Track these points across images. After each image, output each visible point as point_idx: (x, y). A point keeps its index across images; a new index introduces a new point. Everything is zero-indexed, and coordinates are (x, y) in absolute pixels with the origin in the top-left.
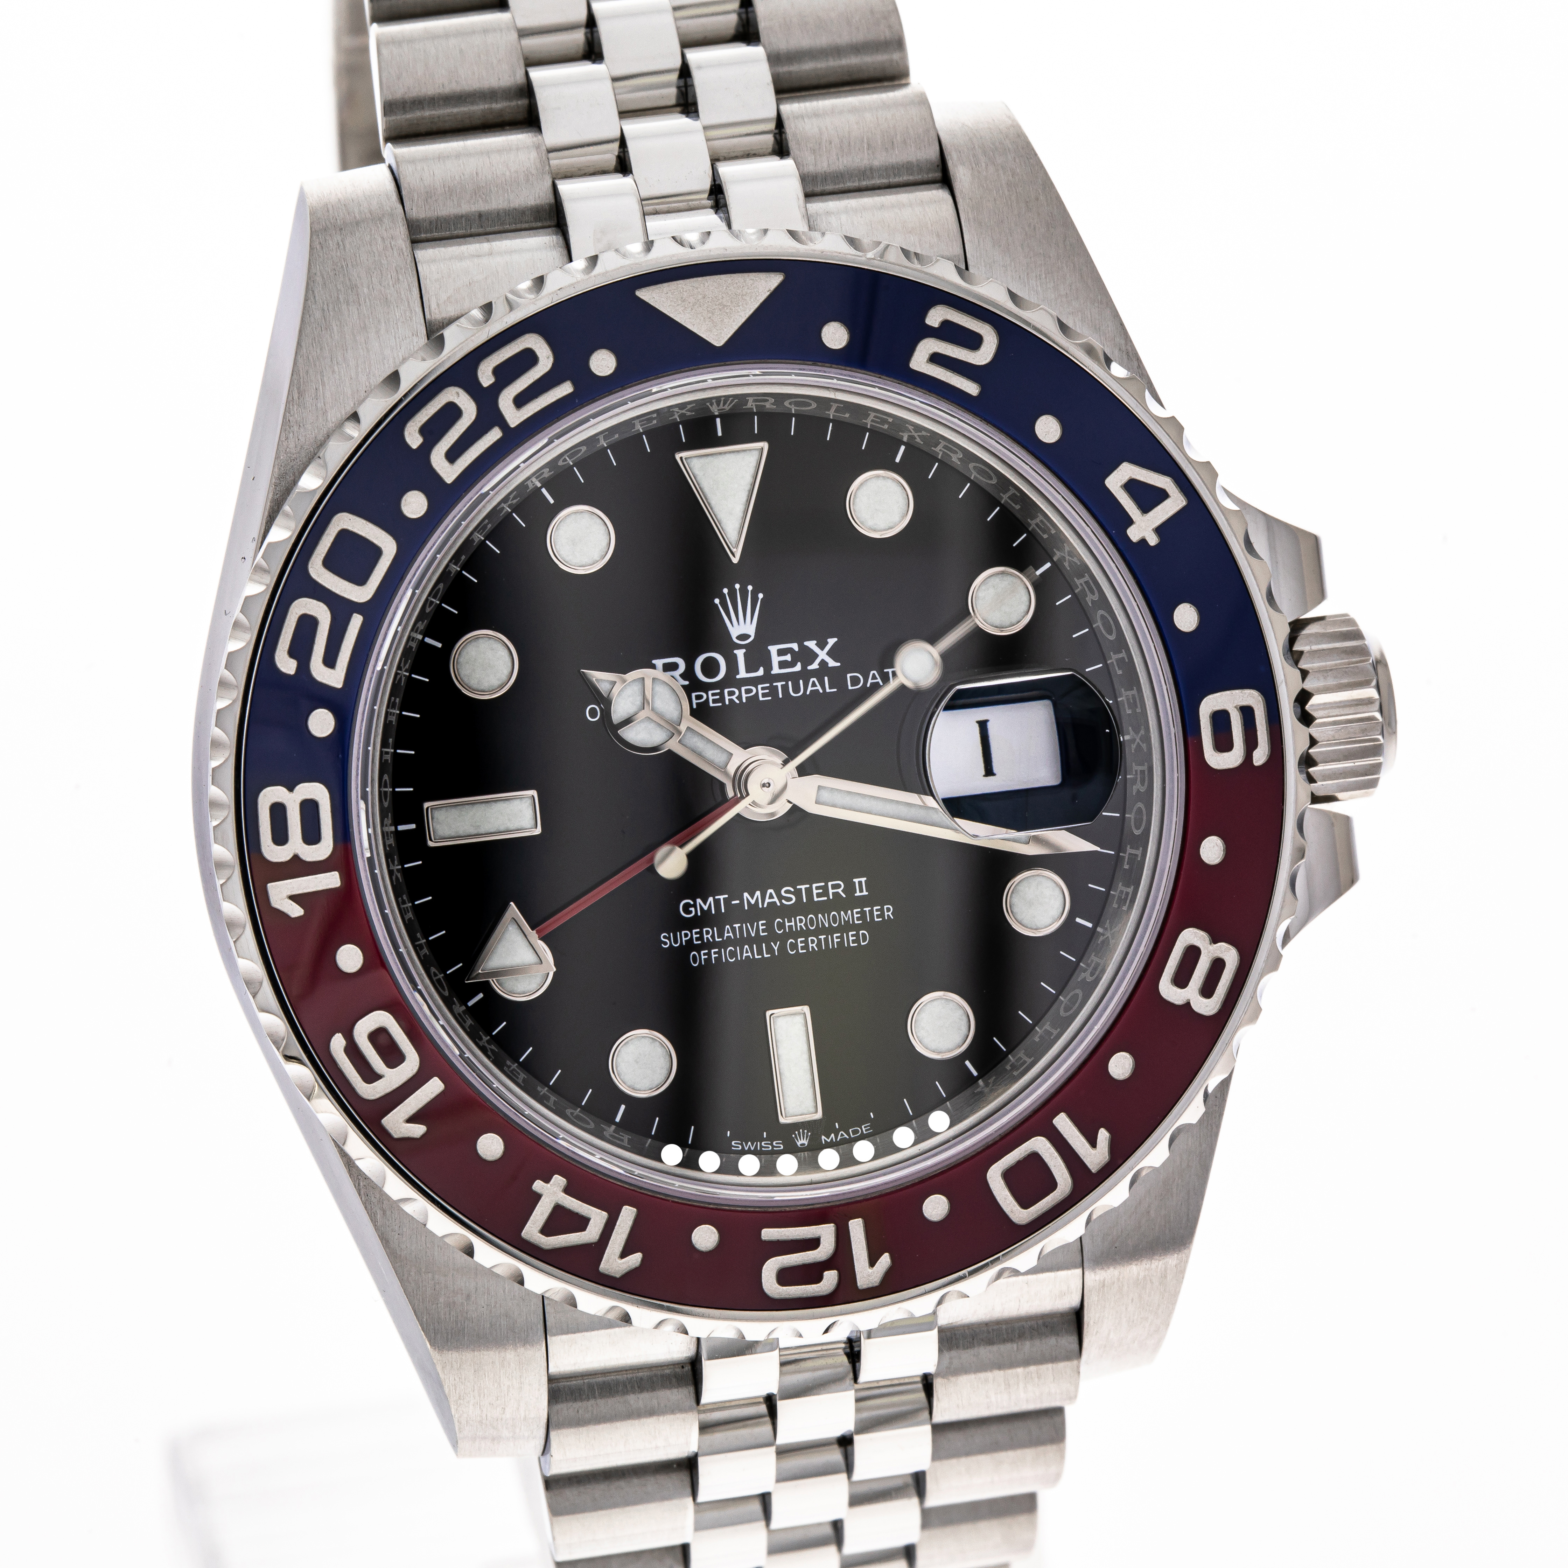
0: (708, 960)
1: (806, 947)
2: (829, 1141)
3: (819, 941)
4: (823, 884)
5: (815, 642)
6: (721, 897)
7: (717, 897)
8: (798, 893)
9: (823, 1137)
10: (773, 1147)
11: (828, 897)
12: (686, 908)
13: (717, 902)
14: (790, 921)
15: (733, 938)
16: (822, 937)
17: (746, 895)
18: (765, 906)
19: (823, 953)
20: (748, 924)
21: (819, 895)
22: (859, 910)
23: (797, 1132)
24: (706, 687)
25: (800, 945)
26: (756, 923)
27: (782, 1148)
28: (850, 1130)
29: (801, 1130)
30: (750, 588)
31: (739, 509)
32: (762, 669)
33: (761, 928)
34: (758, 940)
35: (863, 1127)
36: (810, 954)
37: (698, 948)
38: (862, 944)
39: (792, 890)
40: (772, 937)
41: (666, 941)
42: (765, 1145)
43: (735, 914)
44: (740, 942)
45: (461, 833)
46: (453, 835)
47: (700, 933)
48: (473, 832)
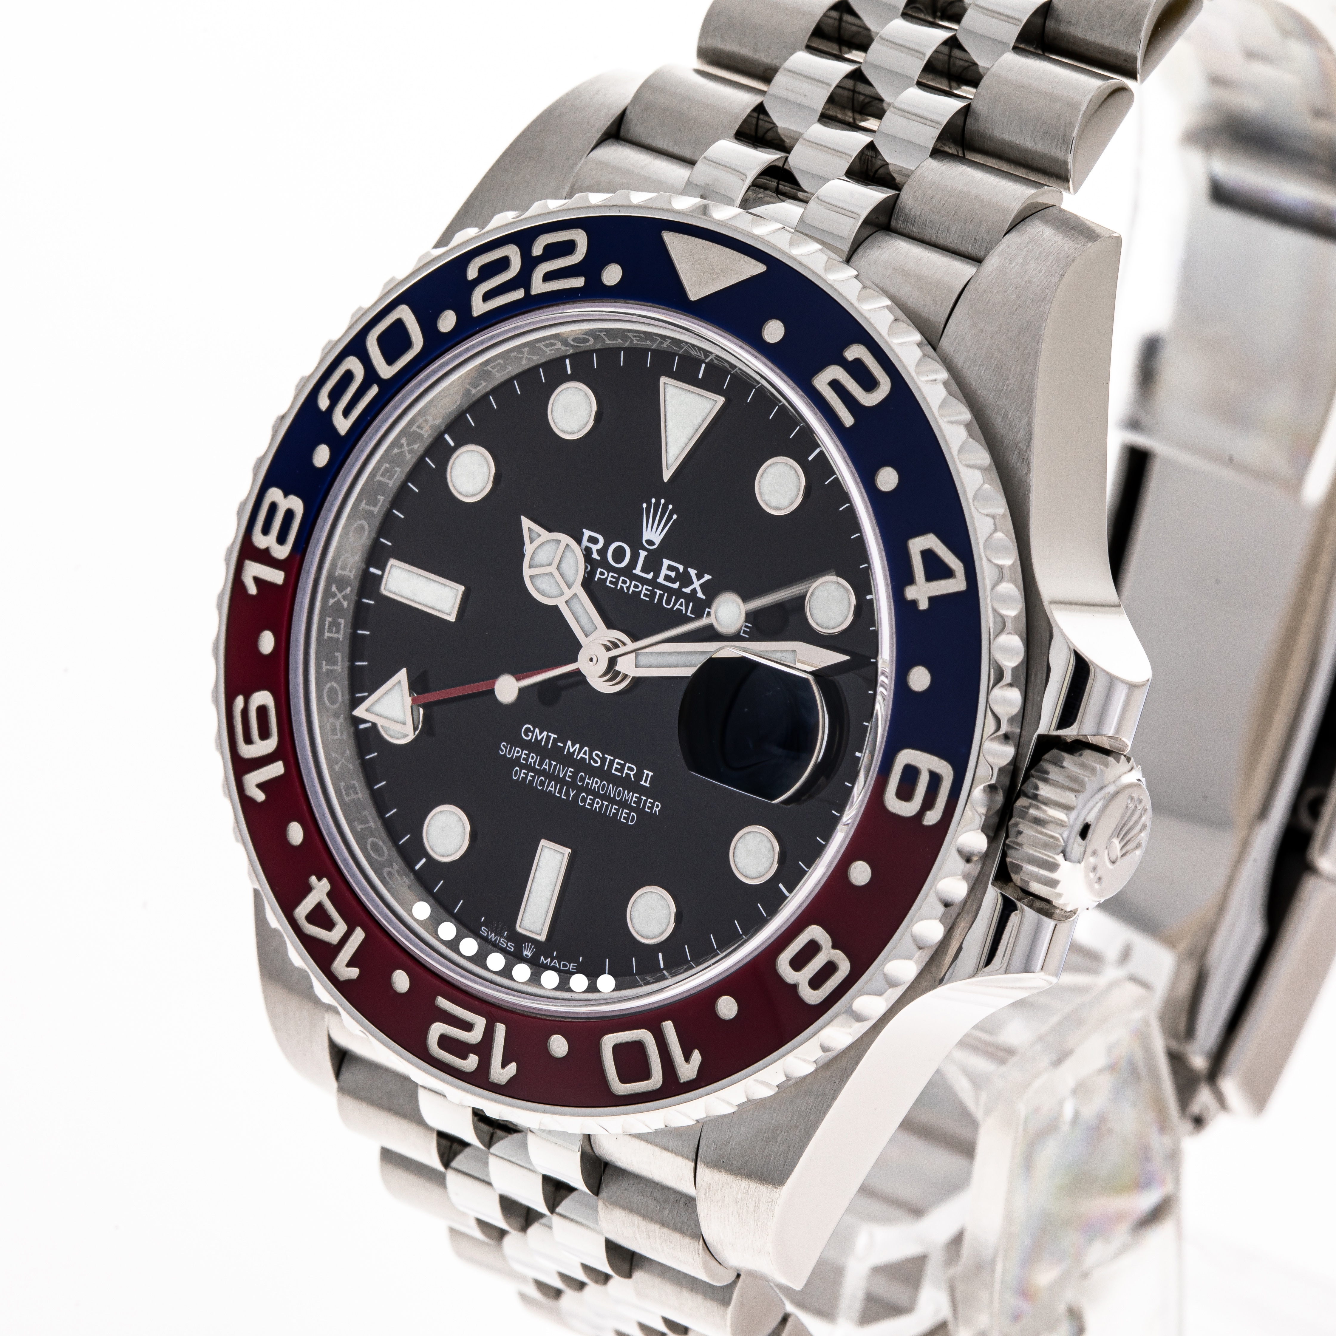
0: (524, 779)
1: (591, 805)
2: (545, 962)
3: (602, 804)
4: (623, 762)
5: (696, 572)
6: (553, 736)
7: (550, 734)
8: (603, 760)
9: (542, 957)
10: (507, 946)
11: (622, 774)
12: (528, 730)
13: (548, 737)
14: (589, 779)
15: (547, 771)
16: (606, 803)
17: (569, 743)
18: (578, 758)
19: (600, 816)
20: (561, 766)
21: (617, 769)
22: (638, 796)
23: (527, 944)
24: (610, 569)
25: (588, 801)
26: (566, 768)
27: (512, 950)
28: (562, 962)
29: (530, 944)
30: (670, 507)
31: (683, 440)
32: (652, 574)
33: (569, 773)
34: (563, 782)
35: (571, 964)
36: (592, 812)
37: (522, 767)
38: (630, 823)
39: (601, 756)
40: (572, 785)
41: (504, 749)
42: (503, 942)
43: (556, 754)
44: (551, 777)
45: (404, 594)
46: (397, 592)
47: (528, 755)
48: (411, 596)
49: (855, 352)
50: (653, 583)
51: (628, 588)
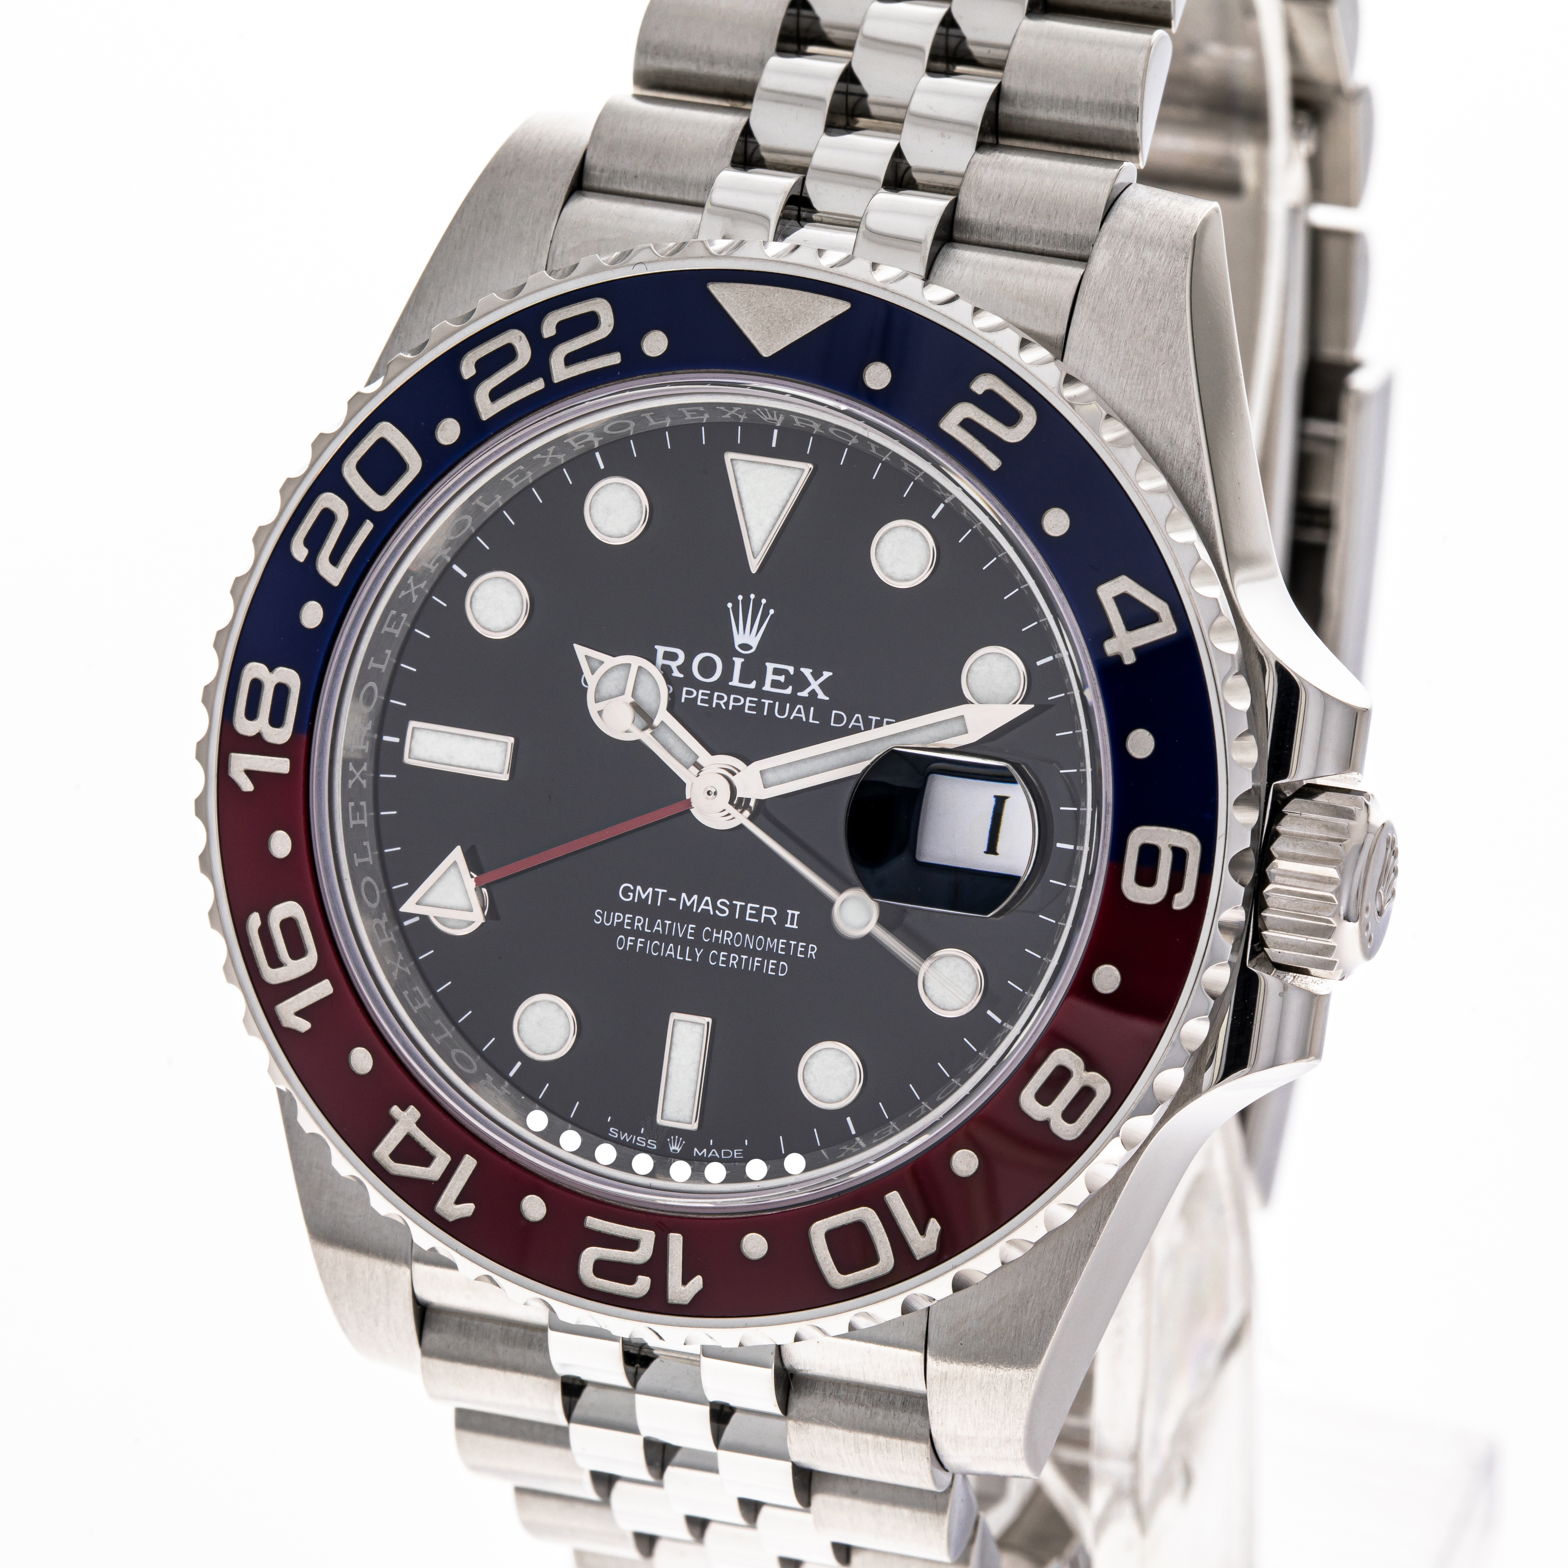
0: (633, 948)
1: (726, 962)
2: (700, 1154)
3: (741, 959)
4: (758, 906)
5: (811, 670)
6: (661, 891)
7: (656, 890)
8: (732, 908)
9: (696, 1149)
10: (647, 1144)
11: (760, 920)
12: (626, 891)
13: (655, 894)
14: (718, 933)
15: (661, 933)
16: (744, 957)
17: (684, 895)
18: (699, 911)
19: (741, 973)
20: (679, 924)
21: (751, 916)
22: (785, 941)
23: (672, 1137)
24: (699, 685)
25: (721, 958)
26: (686, 925)
27: (655, 1148)
28: (723, 1151)
29: (677, 1137)
30: (764, 601)
31: (768, 521)
32: (754, 683)
33: (690, 931)
34: (684, 942)
35: (735, 1151)
36: (729, 970)
37: (627, 934)
38: (780, 975)
39: (728, 903)
40: (697, 942)
41: (599, 917)
42: (643, 1141)
43: (669, 911)
44: (666, 939)
45: (435, 759)
46: (428, 758)
47: (633, 919)
48: (446, 760)
49: (982, 384)
50: (759, 692)
51: (727, 704)
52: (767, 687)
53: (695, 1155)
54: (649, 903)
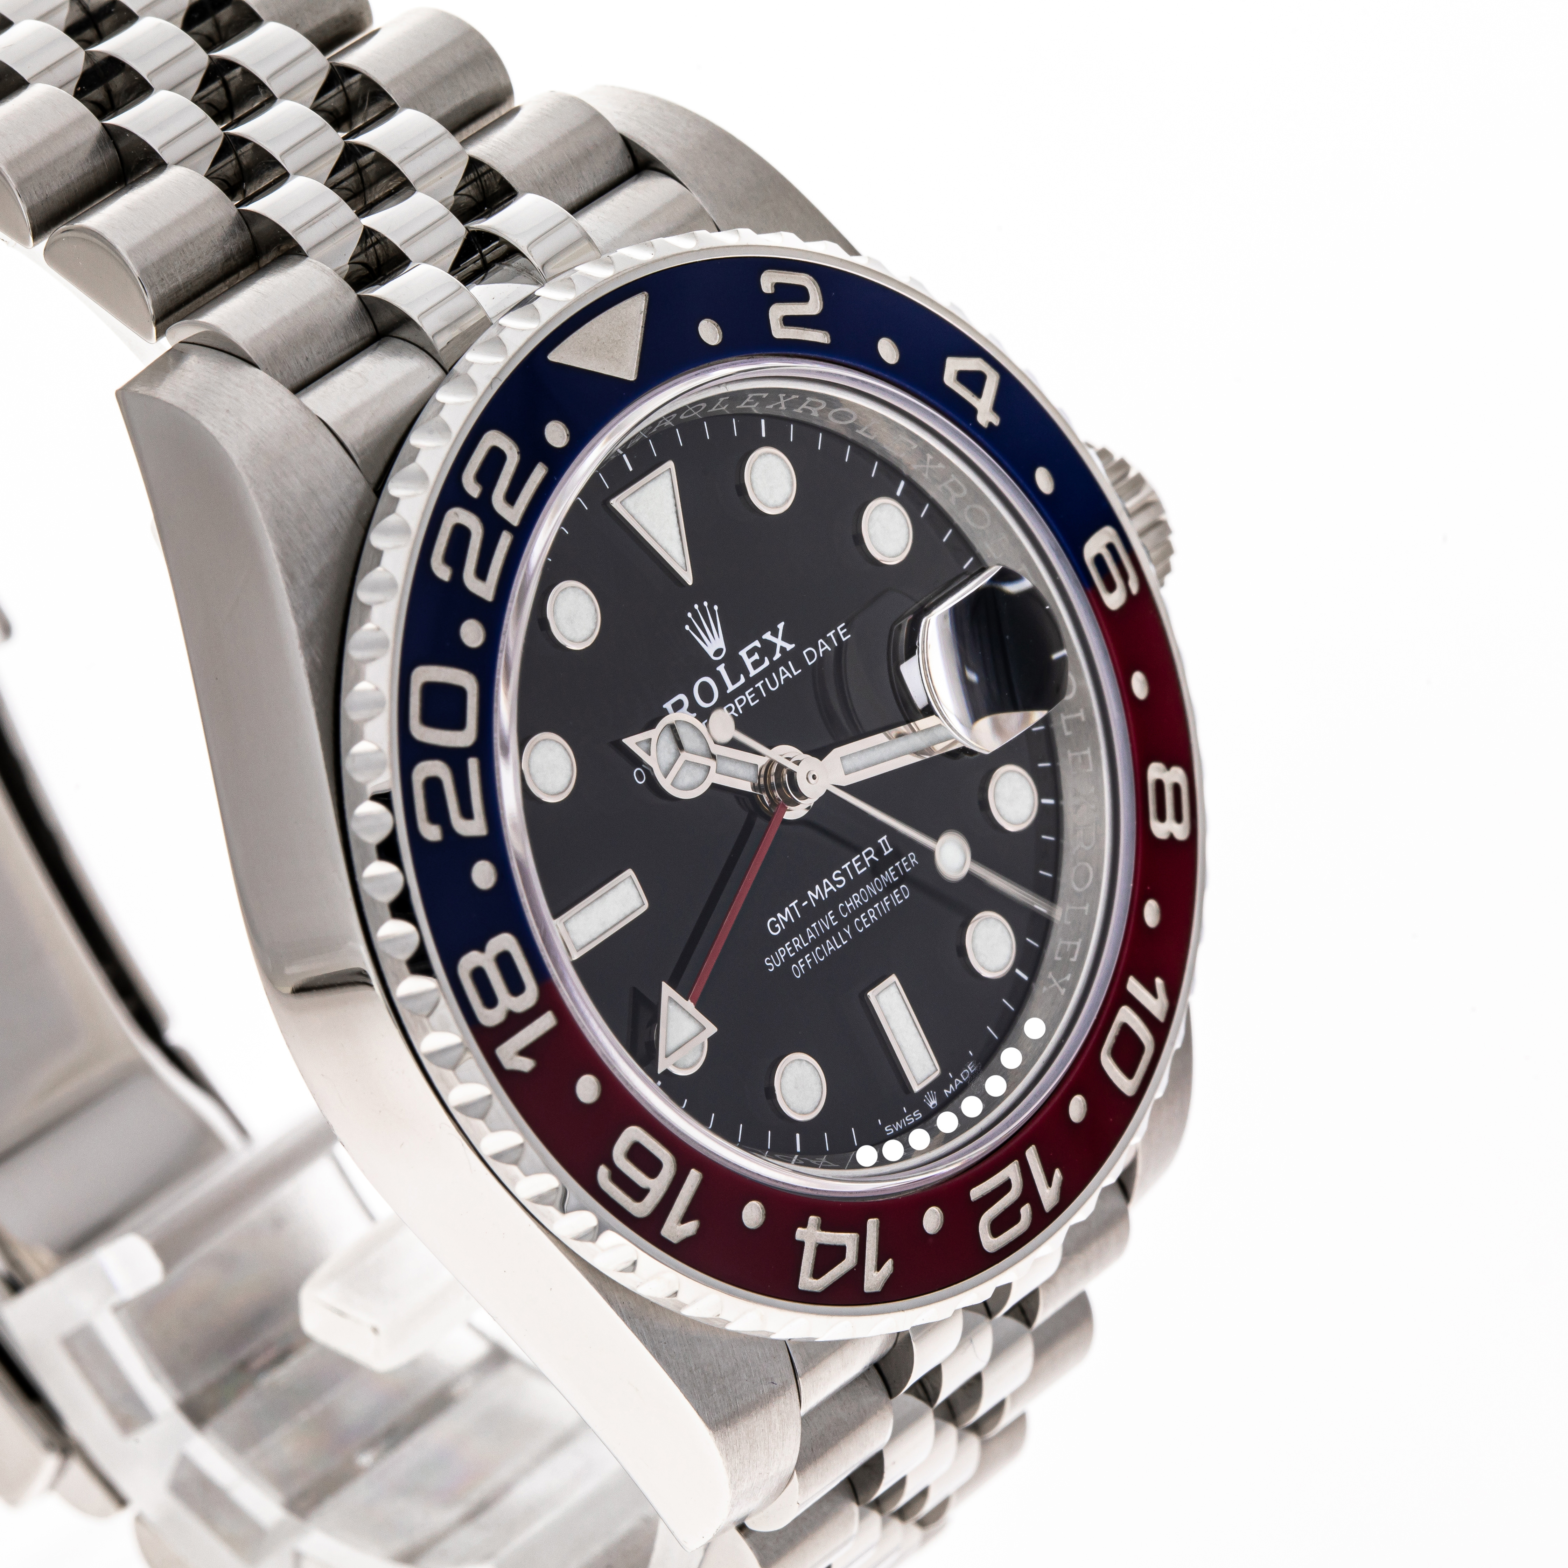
0: (806, 967)
2: (950, 1092)
3: (875, 909)
4: (859, 856)
5: (769, 632)
6: (793, 904)
7: (790, 906)
8: (844, 873)
9: (945, 1091)
10: (914, 1118)
11: (867, 866)
12: (773, 926)
13: (792, 910)
14: (849, 902)
15: (815, 938)
16: (877, 906)
17: (809, 893)
18: (827, 896)
19: (884, 920)
20: (821, 920)
23: (927, 1096)
24: (709, 713)
25: (864, 921)
26: (826, 916)
27: (921, 1115)
28: (962, 1075)
29: (928, 1093)
32: (742, 676)
33: (831, 918)
34: (833, 931)
35: (969, 1067)
36: (875, 925)
37: (795, 960)
38: (906, 898)
39: (840, 872)
40: (843, 923)
41: (771, 964)
42: (909, 1120)
43: (812, 914)
44: (820, 940)
45: (595, 936)
46: (588, 940)
47: (791, 945)
48: (602, 930)
49: (767, 284)
50: (751, 682)
51: (737, 711)
52: (753, 673)
53: (947, 1096)
54: (793, 921)
